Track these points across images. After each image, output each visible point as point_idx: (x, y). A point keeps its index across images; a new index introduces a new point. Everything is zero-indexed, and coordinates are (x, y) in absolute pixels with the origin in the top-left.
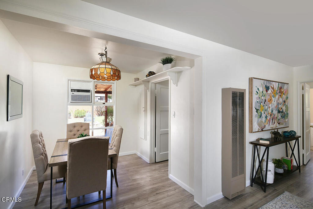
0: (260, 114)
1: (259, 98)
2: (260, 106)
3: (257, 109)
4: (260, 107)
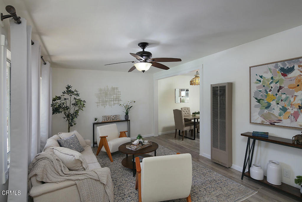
0: (265, 104)
1: (264, 86)
2: (266, 95)
3: (259, 99)
4: (266, 97)
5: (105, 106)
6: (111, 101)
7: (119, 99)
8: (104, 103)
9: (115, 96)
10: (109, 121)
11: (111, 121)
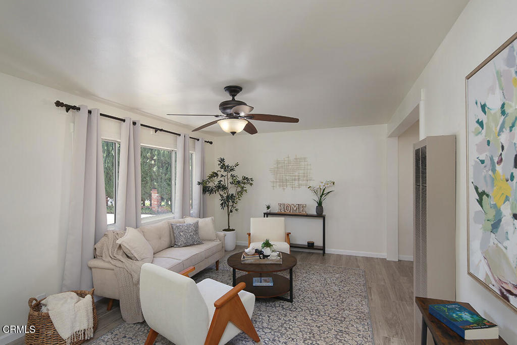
0: (491, 214)
1: (489, 143)
2: (493, 180)
3: (480, 191)
4: (493, 185)
5: (285, 187)
6: (295, 180)
7: (308, 177)
8: (283, 183)
9: (301, 172)
10: (288, 212)
11: (291, 213)
